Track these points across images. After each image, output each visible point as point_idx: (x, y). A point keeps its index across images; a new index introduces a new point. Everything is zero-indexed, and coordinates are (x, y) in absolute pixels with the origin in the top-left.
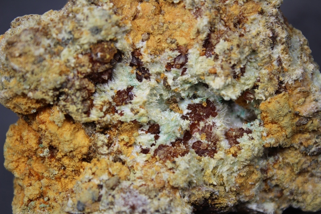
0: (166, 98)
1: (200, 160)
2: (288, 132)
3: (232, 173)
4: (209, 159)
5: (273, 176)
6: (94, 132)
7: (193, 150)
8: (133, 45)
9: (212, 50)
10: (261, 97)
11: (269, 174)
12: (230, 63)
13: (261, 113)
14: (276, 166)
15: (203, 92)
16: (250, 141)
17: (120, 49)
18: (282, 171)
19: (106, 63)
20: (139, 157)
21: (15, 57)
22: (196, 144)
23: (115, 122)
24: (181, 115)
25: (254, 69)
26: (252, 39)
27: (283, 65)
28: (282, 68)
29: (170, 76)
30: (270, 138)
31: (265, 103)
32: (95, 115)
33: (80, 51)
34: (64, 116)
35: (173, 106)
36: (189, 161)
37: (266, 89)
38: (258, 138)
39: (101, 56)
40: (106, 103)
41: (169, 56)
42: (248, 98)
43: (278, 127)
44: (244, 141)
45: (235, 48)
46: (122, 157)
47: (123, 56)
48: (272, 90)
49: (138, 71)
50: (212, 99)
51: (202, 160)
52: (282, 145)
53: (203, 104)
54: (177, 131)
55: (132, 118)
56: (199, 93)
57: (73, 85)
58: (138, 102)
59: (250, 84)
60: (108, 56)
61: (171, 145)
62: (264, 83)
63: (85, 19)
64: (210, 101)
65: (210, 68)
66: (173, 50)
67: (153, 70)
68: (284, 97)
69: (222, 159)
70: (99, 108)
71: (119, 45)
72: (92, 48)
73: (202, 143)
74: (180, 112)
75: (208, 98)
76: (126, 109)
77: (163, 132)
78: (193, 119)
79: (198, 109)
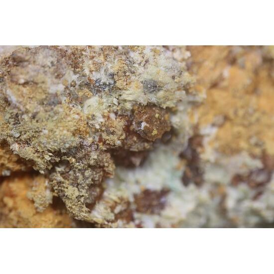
8: (196, 127)
17: (175, 126)
19: (148, 141)
21: (17, 83)
29: (233, 195)
32: (100, 214)
33: (115, 108)
34: (52, 197)
39: (146, 128)
40: (123, 202)
49: (188, 171)
57: (87, 156)
60: (155, 132)
63: (142, 65)
66: (253, 156)
67: (212, 175)
70: (110, 205)
71: (175, 120)
72: (136, 112)
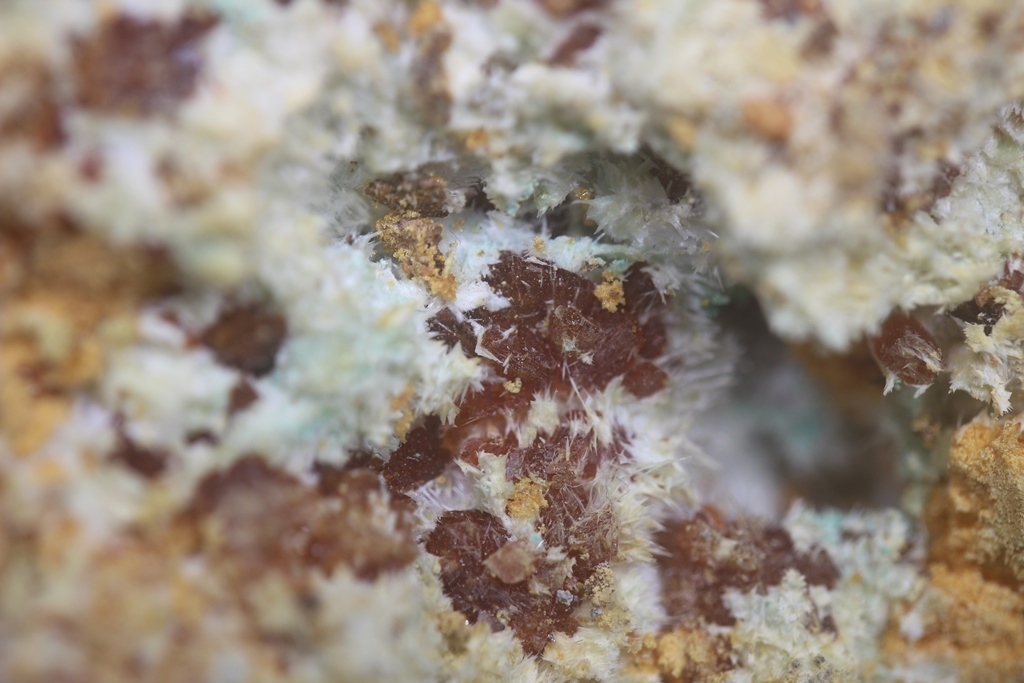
0: (392, 165)
1: (455, 644)
4: (512, 654)
7: (432, 563)
10: (989, 388)
12: (895, 110)
13: (943, 481)
15: (636, 211)
16: (810, 639)
22: (463, 530)
24: (435, 309)
25: (1006, 193)
30: (937, 661)
31: (997, 434)
35: (410, 227)
36: (398, 628)
38: (861, 630)
42: (904, 360)
43: (1014, 612)
44: (771, 624)
50: (665, 279)
51: (473, 645)
53: (602, 291)
56: (605, 209)
59: (954, 283)
61: (310, 481)
64: (649, 284)
73: (504, 532)
74: (436, 285)
75: (644, 264)
78: (506, 363)
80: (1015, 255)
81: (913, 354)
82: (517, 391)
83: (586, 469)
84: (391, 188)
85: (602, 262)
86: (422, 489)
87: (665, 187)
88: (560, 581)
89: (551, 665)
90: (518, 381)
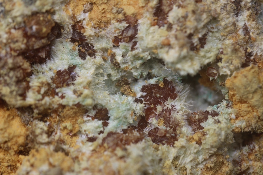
0: (116, 78)
1: (157, 149)
2: (260, 112)
3: (197, 165)
4: (168, 148)
5: (248, 169)
6: (32, 119)
7: (149, 139)
8: (73, 17)
9: (165, 19)
10: (225, 72)
11: (243, 167)
12: (186, 32)
13: (228, 91)
14: (252, 157)
15: (159, 70)
16: (216, 125)
17: (58, 21)
18: (259, 163)
19: (43, 38)
20: (84, 147)
22: (152, 131)
23: (56, 106)
24: (134, 99)
25: (216, 40)
26: (212, 5)
27: (251, 34)
28: (250, 37)
29: (119, 52)
30: (240, 121)
32: (31, 98)
33: (12, 25)
35: (125, 88)
36: (144, 149)
37: (230, 62)
38: (225, 121)
39: (37, 29)
40: (44, 85)
41: (115, 28)
42: (211, 74)
43: (248, 107)
44: (209, 125)
45: (190, 15)
46: (65, 147)
47: (62, 31)
48: (237, 62)
49: (81, 48)
50: (169, 79)
51: (160, 148)
52: (255, 128)
53: (160, 85)
54: (128, 116)
55: (74, 101)
56: (154, 71)
57: (6, 63)
58: (81, 83)
59: (211, 57)
60: (44, 30)
61: (122, 132)
62: (227, 54)
64: (167, 81)
65: (163, 39)
66: (120, 21)
67: (98, 46)
68: (253, 70)
69: (183, 147)
70: (37, 90)
71: (56, 17)
72: (27, 21)
73: (159, 129)
74: (132, 95)
75: (165, 78)
76: (68, 92)
77: (112, 117)
78: (149, 102)
79: (154, 91)
80: (220, 49)
81: (211, 72)
82: (153, 106)
83: (169, 114)
84: (119, 83)
85: (158, 80)
86: (146, 129)
87: (162, 64)
88: (171, 133)
89: (175, 147)
90: (152, 105)
